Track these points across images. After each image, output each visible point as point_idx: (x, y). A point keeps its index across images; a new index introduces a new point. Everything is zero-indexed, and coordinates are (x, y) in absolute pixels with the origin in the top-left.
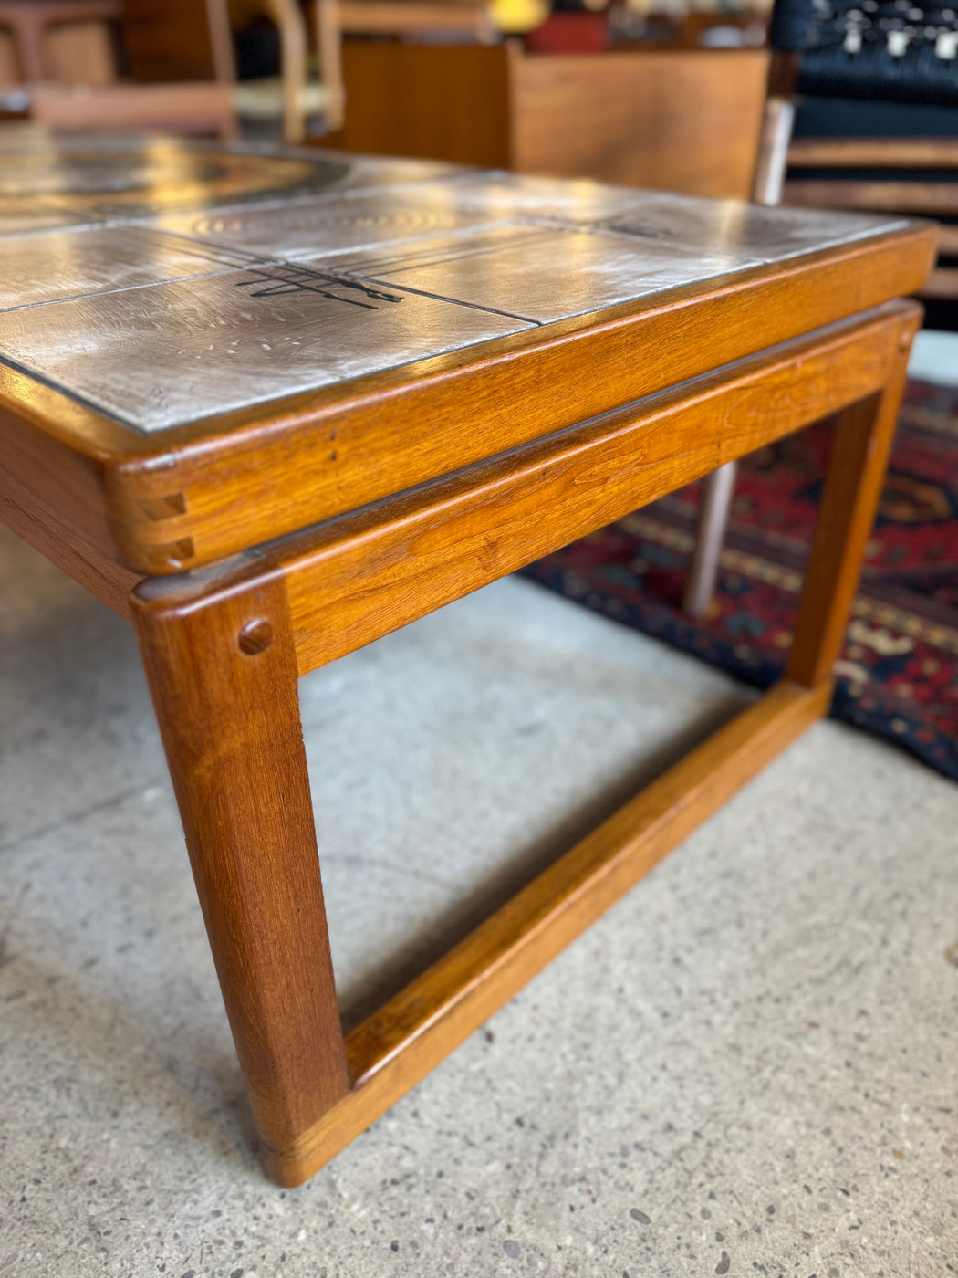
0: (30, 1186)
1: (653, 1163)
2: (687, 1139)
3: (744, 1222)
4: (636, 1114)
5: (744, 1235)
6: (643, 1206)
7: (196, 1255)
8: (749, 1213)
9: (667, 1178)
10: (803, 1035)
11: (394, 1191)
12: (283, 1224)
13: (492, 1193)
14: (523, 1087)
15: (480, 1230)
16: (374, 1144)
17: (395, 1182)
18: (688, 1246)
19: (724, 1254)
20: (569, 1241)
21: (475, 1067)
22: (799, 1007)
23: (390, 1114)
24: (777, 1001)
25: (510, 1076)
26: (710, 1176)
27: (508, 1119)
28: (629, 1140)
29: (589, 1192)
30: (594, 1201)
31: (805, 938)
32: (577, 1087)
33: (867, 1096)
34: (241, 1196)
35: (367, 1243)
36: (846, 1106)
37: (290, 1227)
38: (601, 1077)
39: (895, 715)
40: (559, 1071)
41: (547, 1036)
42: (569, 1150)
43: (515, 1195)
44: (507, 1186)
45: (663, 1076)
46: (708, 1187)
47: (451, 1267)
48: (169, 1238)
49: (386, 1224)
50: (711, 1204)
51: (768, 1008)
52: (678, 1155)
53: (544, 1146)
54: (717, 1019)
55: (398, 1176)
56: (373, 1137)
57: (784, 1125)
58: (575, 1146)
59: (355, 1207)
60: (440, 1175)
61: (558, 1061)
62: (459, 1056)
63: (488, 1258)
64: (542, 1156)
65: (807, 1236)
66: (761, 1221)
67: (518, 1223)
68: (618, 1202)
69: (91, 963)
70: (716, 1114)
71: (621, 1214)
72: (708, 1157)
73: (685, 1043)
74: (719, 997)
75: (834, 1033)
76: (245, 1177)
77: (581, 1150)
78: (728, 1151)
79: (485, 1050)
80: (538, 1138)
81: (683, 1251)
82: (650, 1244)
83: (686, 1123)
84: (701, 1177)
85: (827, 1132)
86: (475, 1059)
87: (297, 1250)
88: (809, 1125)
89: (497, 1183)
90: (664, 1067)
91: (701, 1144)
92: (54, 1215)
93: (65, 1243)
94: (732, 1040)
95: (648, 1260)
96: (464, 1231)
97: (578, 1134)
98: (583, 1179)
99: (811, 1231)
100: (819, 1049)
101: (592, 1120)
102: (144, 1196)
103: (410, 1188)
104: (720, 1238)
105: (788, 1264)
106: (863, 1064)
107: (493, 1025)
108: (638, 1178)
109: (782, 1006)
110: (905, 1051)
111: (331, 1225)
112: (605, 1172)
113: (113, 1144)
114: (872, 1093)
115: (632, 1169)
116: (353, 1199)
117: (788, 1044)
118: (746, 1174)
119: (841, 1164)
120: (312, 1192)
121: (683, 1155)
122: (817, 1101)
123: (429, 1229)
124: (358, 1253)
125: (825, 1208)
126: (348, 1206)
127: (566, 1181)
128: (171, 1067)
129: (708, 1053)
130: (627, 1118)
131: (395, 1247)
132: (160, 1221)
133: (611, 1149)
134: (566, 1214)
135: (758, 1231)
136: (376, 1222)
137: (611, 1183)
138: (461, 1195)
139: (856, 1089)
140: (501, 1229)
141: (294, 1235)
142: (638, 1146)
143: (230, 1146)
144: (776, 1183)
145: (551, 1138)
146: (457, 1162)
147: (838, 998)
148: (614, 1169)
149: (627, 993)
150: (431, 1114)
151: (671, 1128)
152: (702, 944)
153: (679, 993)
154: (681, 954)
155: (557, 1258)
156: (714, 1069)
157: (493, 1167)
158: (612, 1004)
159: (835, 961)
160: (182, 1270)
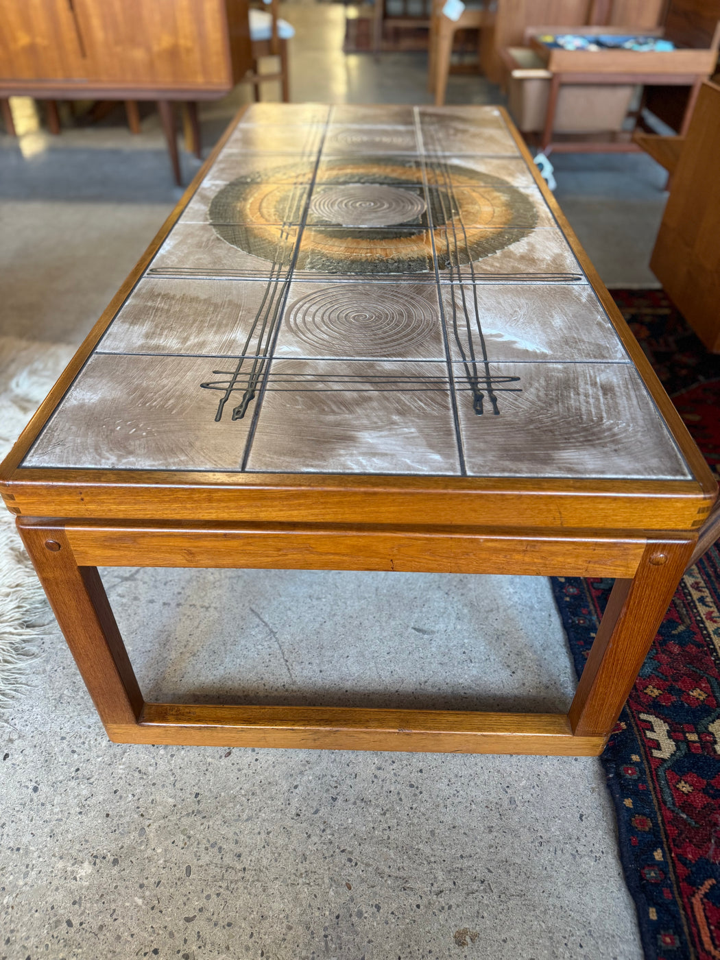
1: (217, 860)
2: (239, 867)
3: (215, 916)
4: (236, 837)
5: (209, 920)
6: (194, 869)
7: (72, 734)
8: (221, 916)
9: (213, 871)
10: (339, 885)
11: (136, 774)
12: (100, 750)
13: (160, 808)
14: (214, 784)
15: (142, 815)
16: (150, 752)
17: (140, 772)
18: (188, 899)
19: (195, 916)
20: (159, 851)
21: (209, 760)
22: (355, 874)
23: (166, 747)
24: (350, 860)
25: (216, 775)
26: (227, 888)
27: (196, 790)
28: (221, 843)
29: (185, 844)
30: (183, 848)
31: (403, 850)
32: (231, 805)
33: (326, 936)
34: (100, 728)
35: (111, 782)
36: (312, 929)
37: (100, 753)
38: (243, 811)
40: (233, 792)
41: (246, 775)
42: (199, 823)
43: (165, 817)
44: (166, 811)
45: (263, 835)
46: (222, 890)
47: (121, 816)
48: (72, 721)
49: (122, 782)
50: (214, 896)
51: (343, 858)
52: (228, 868)
53: (193, 812)
54: (315, 839)
55: (143, 771)
56: (152, 749)
57: (277, 906)
58: (202, 824)
59: (121, 767)
61: (238, 788)
62: (210, 750)
63: (133, 827)
64: (188, 815)
65: (228, 948)
66: (221, 923)
67: (154, 827)
68: (189, 857)
70: (261, 871)
71: (184, 863)
72: (236, 882)
73: (289, 833)
74: (328, 831)
75: (352, 899)
77: (202, 827)
78: (245, 888)
79: (221, 757)
80: (196, 807)
81: (185, 899)
82: (179, 883)
83: (246, 861)
84: (224, 885)
85: (290, 928)
86: (213, 757)
87: (93, 762)
88: (287, 917)
89: (165, 807)
90: (269, 833)
91: (240, 874)
92: (57, 683)
93: (50, 695)
94: (308, 853)
95: (171, 887)
96: (138, 810)
97: (208, 821)
98: (189, 837)
99: (231, 949)
100: (337, 896)
101: (219, 822)
103: (142, 778)
104: (201, 910)
105: (209, 947)
106: (343, 924)
107: (234, 751)
108: (205, 859)
109: (348, 864)
110: (369, 942)
111: (110, 765)
112: (198, 844)
114: (330, 937)
115: (207, 853)
116: (124, 764)
117: (327, 881)
118: (240, 903)
119: (276, 944)
120: (117, 749)
121: (230, 870)
122: (304, 912)
123: (130, 798)
124: (106, 782)
125: (248, 949)
126: (120, 764)
127: (183, 832)
129: (291, 847)
130: (231, 835)
131: (115, 792)
132: (76, 713)
133: (211, 839)
134: (170, 842)
135: (216, 925)
136: (121, 778)
137: (195, 849)
138: (151, 798)
139: (326, 929)
140: (147, 823)
141: (98, 757)
142: (220, 848)
144: (245, 919)
145: (199, 812)
146: (163, 786)
147: (377, 889)
148: (203, 846)
149: (297, 791)
150: (177, 761)
151: (239, 856)
152: (355, 803)
153: (316, 812)
154: (340, 798)
155: (149, 852)
156: (285, 855)
157: (170, 800)
158: (285, 788)
159: (401, 874)
160: (64, 735)
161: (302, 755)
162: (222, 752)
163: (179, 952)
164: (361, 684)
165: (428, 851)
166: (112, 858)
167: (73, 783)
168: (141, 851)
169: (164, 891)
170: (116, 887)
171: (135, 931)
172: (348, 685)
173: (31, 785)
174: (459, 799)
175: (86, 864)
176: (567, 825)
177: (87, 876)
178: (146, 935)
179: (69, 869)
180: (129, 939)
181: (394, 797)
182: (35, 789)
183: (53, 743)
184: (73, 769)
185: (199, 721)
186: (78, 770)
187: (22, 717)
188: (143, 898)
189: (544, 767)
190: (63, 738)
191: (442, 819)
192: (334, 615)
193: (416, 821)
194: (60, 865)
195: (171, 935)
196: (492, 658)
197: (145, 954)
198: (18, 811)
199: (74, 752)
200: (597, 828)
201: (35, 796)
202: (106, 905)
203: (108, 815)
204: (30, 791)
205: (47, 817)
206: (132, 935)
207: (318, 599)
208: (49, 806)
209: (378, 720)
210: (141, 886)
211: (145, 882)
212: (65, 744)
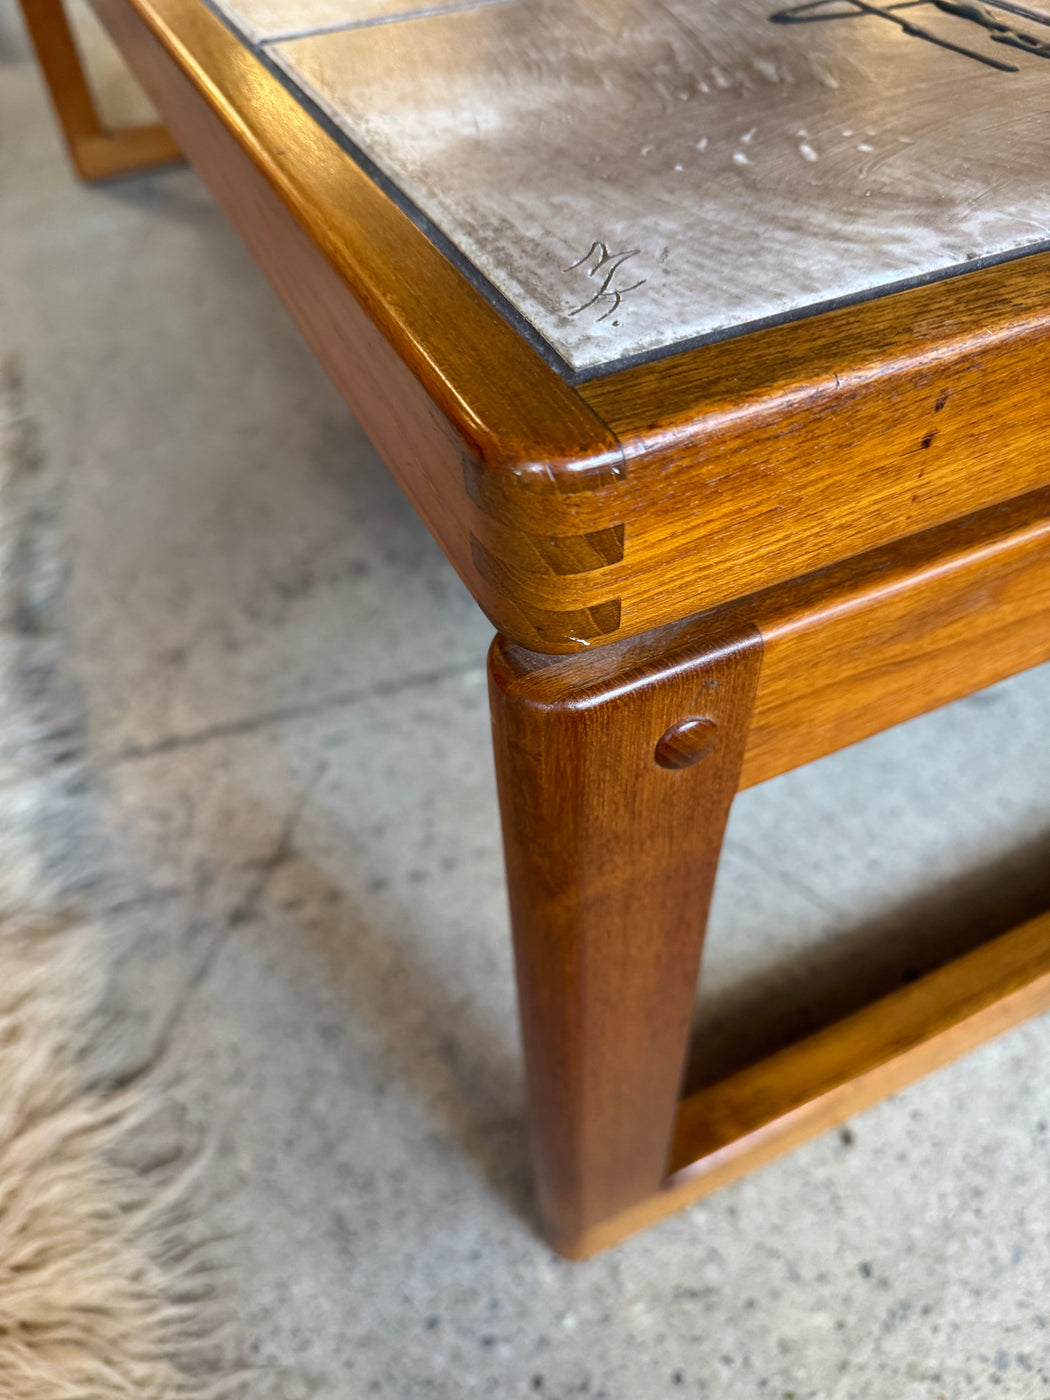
4: (1029, 1313)
11: (690, 1306)
13: (813, 1353)
14: (880, 1221)
17: (691, 1294)
21: (820, 1174)
23: (701, 1203)
25: (865, 1200)
27: (852, 1261)
28: (1015, 1346)
32: (953, 1248)
38: (990, 1245)
40: (932, 1215)
41: (926, 1162)
42: (926, 1332)
43: (843, 1367)
44: (833, 1351)
49: (672, 1346)
53: (892, 1314)
55: (697, 1288)
58: (935, 1329)
59: (638, 1308)
60: (751, 1304)
61: (933, 1200)
62: (804, 1155)
64: (888, 1328)
69: (379, 885)
77: (941, 1339)
79: (837, 1154)
80: (887, 1300)
86: (822, 1163)
89: (821, 1341)
97: (942, 1313)
98: (936, 1378)
101: (966, 1301)
102: (398, 1204)
103: (708, 1308)
107: (858, 1125)
112: (969, 1379)
115: (1007, 1390)
116: (638, 1297)
120: (590, 1273)
123: (725, 1373)
126: (630, 1303)
127: (914, 1373)
128: (448, 1051)
130: (1015, 1316)
131: (678, 1379)
133: (983, 1350)
136: (661, 1337)
138: (772, 1341)
141: (560, 1316)
142: (1022, 1359)
145: (906, 1306)
146: (774, 1295)
148: (982, 1380)
150: (753, 1220)
157: (820, 1318)
160: (426, 1313)
162: (832, 1140)
172: (949, 867)
183: (416, 1351)
190: (432, 1324)
199: (488, 1341)
212: (449, 1336)
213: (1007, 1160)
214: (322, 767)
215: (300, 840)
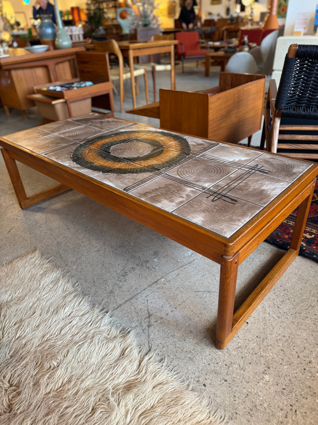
0: (176, 353)
1: (283, 342)
2: (288, 338)
4: (278, 334)
5: (301, 352)
6: (282, 349)
7: (209, 361)
8: (301, 349)
9: (286, 344)
10: (305, 319)
11: (239, 349)
14: (256, 331)
15: (256, 354)
17: (238, 348)
18: (292, 354)
19: (298, 355)
20: (271, 355)
21: (246, 328)
22: (303, 314)
23: (234, 337)
24: (299, 313)
25: (253, 329)
27: (255, 336)
28: (277, 338)
29: (273, 347)
31: (302, 301)
32: (266, 330)
34: (213, 352)
35: (237, 357)
37: (223, 356)
38: (270, 329)
39: (314, 254)
40: (262, 328)
41: (258, 322)
42: (267, 341)
44: (258, 347)
45: (281, 328)
47: (252, 360)
48: (203, 359)
49: (239, 354)
50: (294, 348)
51: (297, 315)
52: (287, 340)
54: (288, 317)
55: (239, 347)
56: (232, 341)
57: (304, 335)
59: (233, 352)
60: (246, 346)
61: (261, 326)
62: (243, 327)
63: (258, 358)
65: (312, 352)
66: (303, 350)
67: (262, 353)
68: (278, 348)
69: (167, 314)
70: (292, 333)
71: (279, 350)
72: (292, 340)
73: (283, 322)
74: (288, 313)
75: (311, 318)
76: (212, 349)
77: (269, 340)
78: (295, 339)
80: (261, 339)
82: (285, 354)
83: (287, 335)
84: (292, 344)
85: (312, 335)
86: (246, 327)
87: (226, 359)
88: (309, 334)
89: (256, 347)
90: (281, 326)
91: (290, 338)
92: (182, 357)
93: (186, 361)
94: (292, 321)
95: (285, 357)
96: (253, 354)
97: (268, 338)
98: (271, 345)
100: (308, 321)
101: (270, 336)
102: (196, 353)
103: (242, 348)
104: (297, 353)
105: (309, 356)
107: (247, 321)
108: (281, 344)
109: (300, 314)
111: (230, 355)
112: (274, 344)
113: (187, 345)
115: (279, 343)
116: (233, 351)
117: (302, 321)
118: (299, 343)
120: (225, 350)
122: (309, 330)
123: (247, 354)
124: (236, 359)
125: (314, 347)
127: (268, 346)
128: (191, 332)
129: (288, 323)
130: (276, 335)
131: (242, 358)
132: (201, 356)
133: (275, 340)
134: (270, 351)
137: (276, 345)
138: (251, 349)
140: (259, 354)
141: (224, 357)
142: (279, 339)
143: (208, 344)
144: (305, 344)
145: (263, 339)
146: (248, 344)
147: (310, 312)
148: (276, 343)
149: (271, 314)
150: (241, 337)
151: (284, 336)
152: (282, 304)
153: (280, 313)
154: (279, 306)
155: (270, 357)
156: (290, 326)
157: (255, 344)
158: (268, 316)
159: (309, 305)
160: (208, 364)
161: (259, 307)
162: (246, 324)
163: (307, 364)
164: (244, 283)
165: (305, 297)
166: (267, 368)
167: (231, 368)
168: (269, 359)
169: (286, 359)
170: (278, 371)
171: (295, 372)
173: (223, 381)
174: (294, 284)
175: (265, 376)
176: (312, 270)
177: (269, 378)
178: (298, 370)
179: (264, 382)
180: (297, 374)
181: (286, 295)
182: (226, 381)
183: (209, 368)
184: (225, 366)
185: (241, 316)
186: (226, 365)
187: (190, 374)
188: (285, 365)
189: (294, 265)
190: (209, 364)
191: (298, 290)
192: (214, 275)
193: (295, 295)
194: (261, 384)
195: (301, 363)
196: (255, 254)
197: (304, 372)
198: (231, 389)
199: (217, 363)
200: (316, 266)
201: (228, 382)
202: (283, 376)
203: (250, 363)
204: (225, 382)
205: (240, 381)
206: (297, 373)
207: (205, 275)
208: (235, 379)
209: (268, 280)
210: (281, 364)
211: (280, 363)
212: (212, 365)
213: (267, 318)
214: (147, 300)
215: (151, 313)
